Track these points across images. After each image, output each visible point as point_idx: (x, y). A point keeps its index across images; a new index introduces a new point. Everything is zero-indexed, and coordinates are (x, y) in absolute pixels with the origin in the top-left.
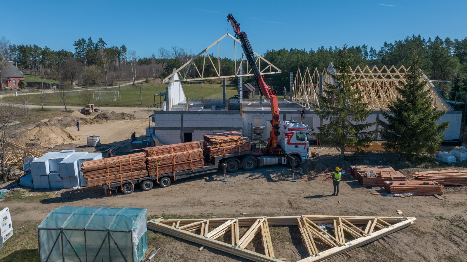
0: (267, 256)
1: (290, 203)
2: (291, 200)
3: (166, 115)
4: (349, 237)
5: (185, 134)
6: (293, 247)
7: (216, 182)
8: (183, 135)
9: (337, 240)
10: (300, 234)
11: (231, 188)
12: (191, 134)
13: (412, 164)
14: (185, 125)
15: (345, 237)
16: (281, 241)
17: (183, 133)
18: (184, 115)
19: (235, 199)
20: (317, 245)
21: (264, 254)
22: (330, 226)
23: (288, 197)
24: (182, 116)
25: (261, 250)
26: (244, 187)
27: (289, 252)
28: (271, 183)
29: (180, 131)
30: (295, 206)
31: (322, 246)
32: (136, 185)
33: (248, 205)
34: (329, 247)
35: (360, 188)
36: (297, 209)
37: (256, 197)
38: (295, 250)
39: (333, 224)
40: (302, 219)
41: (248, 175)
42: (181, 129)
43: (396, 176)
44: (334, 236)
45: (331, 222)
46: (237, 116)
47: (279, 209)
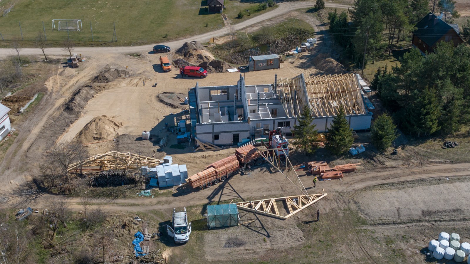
0: (277, 215)
1: (282, 188)
2: (282, 186)
3: (203, 126)
4: (303, 204)
5: (215, 136)
6: (285, 210)
7: (246, 176)
8: (214, 136)
9: (299, 206)
10: (286, 204)
11: (254, 180)
12: (219, 135)
13: (337, 157)
14: (215, 131)
15: (302, 204)
16: (280, 207)
17: (214, 135)
18: (214, 125)
19: (258, 187)
20: (292, 208)
21: (276, 214)
22: (297, 199)
23: (281, 184)
24: (213, 126)
25: (274, 213)
26: (260, 178)
27: (283, 212)
28: (272, 174)
29: (212, 134)
30: (284, 190)
31: (294, 209)
32: (212, 183)
33: (265, 190)
34: (296, 209)
35: (311, 176)
36: (284, 191)
37: (267, 185)
38: (285, 211)
39: (298, 198)
40: (287, 198)
41: (259, 169)
42: (213, 133)
43: (326, 169)
44: (298, 205)
45: (297, 198)
46: (247, 124)
47: (277, 192)
